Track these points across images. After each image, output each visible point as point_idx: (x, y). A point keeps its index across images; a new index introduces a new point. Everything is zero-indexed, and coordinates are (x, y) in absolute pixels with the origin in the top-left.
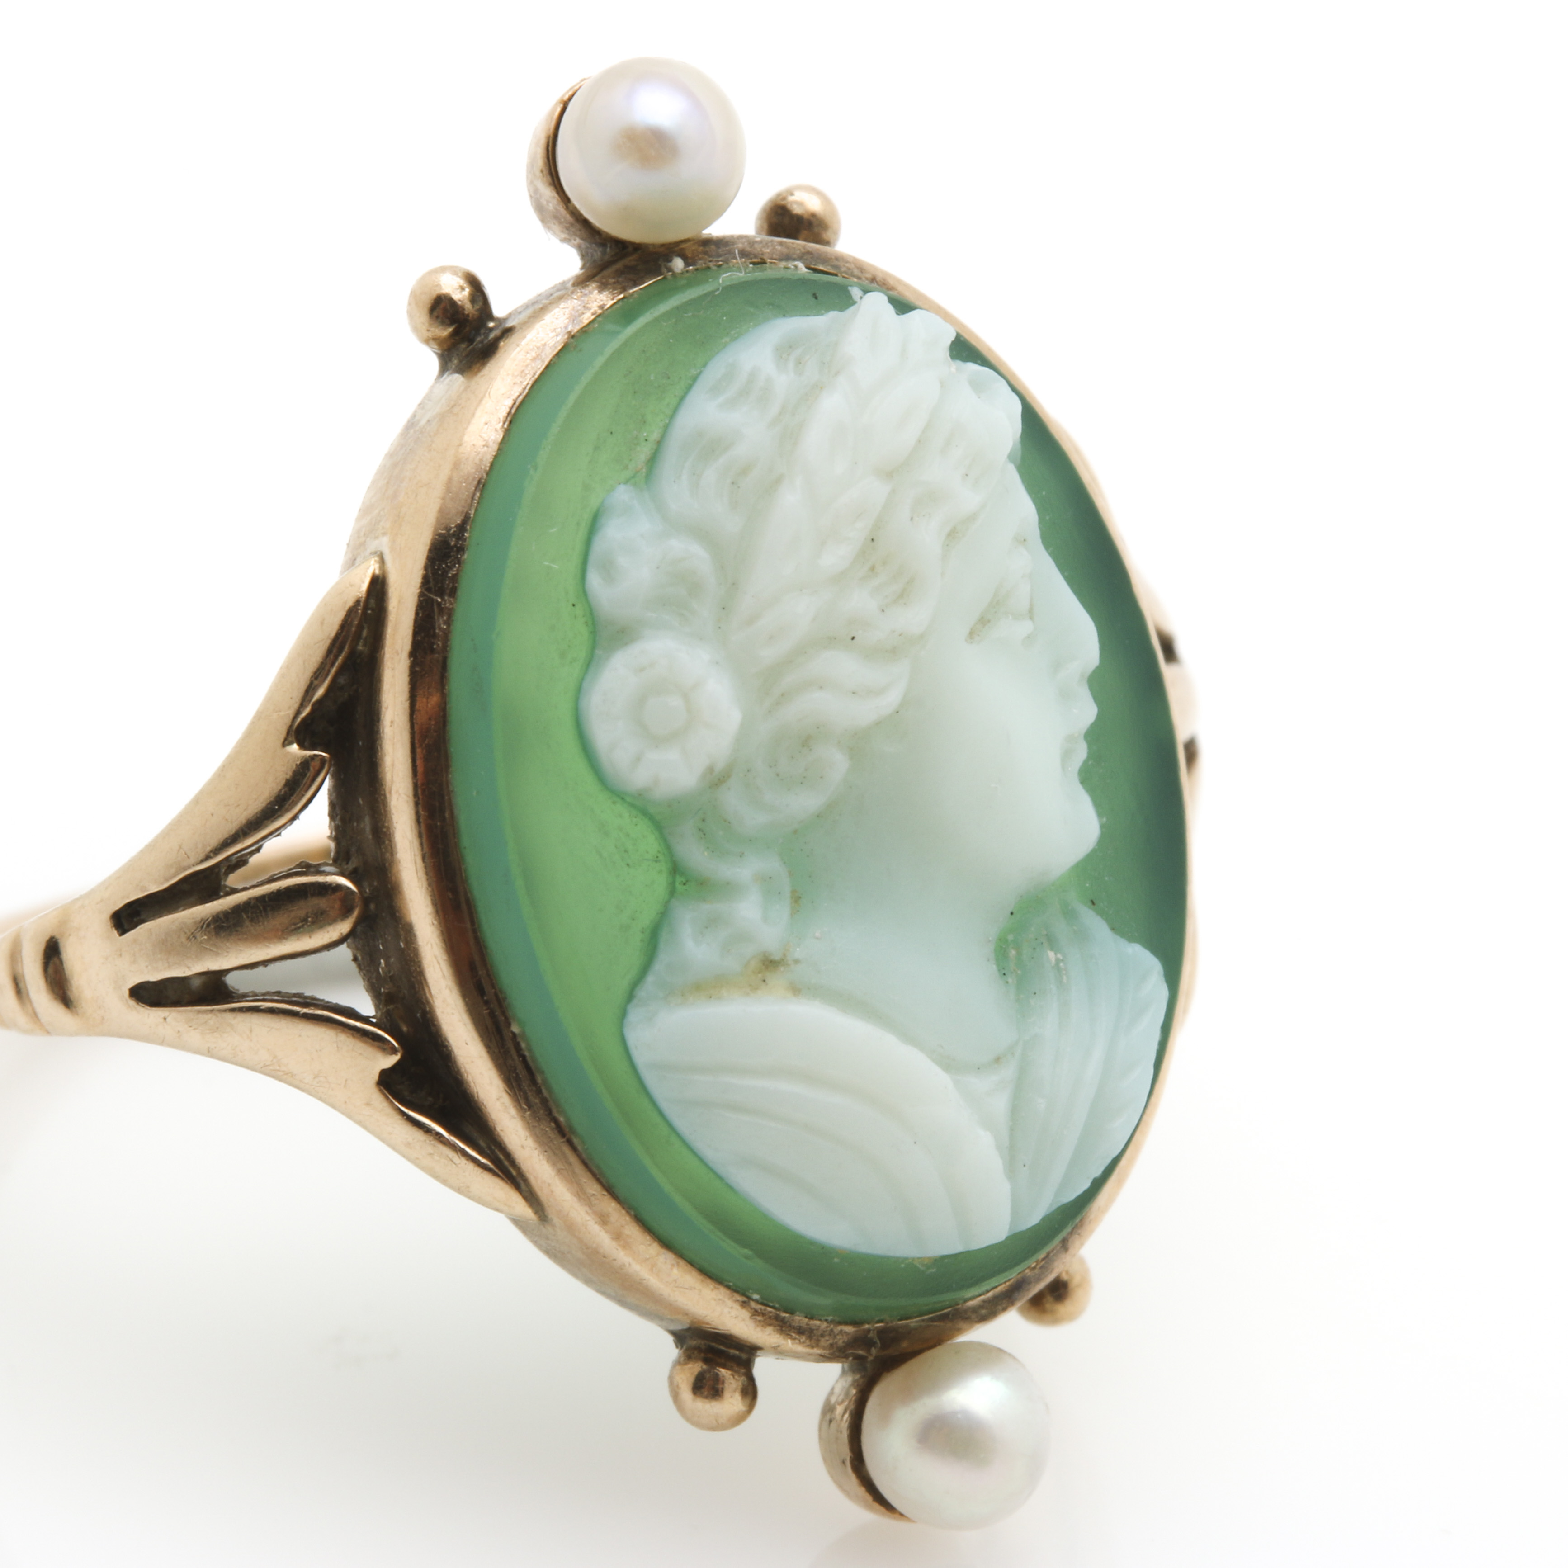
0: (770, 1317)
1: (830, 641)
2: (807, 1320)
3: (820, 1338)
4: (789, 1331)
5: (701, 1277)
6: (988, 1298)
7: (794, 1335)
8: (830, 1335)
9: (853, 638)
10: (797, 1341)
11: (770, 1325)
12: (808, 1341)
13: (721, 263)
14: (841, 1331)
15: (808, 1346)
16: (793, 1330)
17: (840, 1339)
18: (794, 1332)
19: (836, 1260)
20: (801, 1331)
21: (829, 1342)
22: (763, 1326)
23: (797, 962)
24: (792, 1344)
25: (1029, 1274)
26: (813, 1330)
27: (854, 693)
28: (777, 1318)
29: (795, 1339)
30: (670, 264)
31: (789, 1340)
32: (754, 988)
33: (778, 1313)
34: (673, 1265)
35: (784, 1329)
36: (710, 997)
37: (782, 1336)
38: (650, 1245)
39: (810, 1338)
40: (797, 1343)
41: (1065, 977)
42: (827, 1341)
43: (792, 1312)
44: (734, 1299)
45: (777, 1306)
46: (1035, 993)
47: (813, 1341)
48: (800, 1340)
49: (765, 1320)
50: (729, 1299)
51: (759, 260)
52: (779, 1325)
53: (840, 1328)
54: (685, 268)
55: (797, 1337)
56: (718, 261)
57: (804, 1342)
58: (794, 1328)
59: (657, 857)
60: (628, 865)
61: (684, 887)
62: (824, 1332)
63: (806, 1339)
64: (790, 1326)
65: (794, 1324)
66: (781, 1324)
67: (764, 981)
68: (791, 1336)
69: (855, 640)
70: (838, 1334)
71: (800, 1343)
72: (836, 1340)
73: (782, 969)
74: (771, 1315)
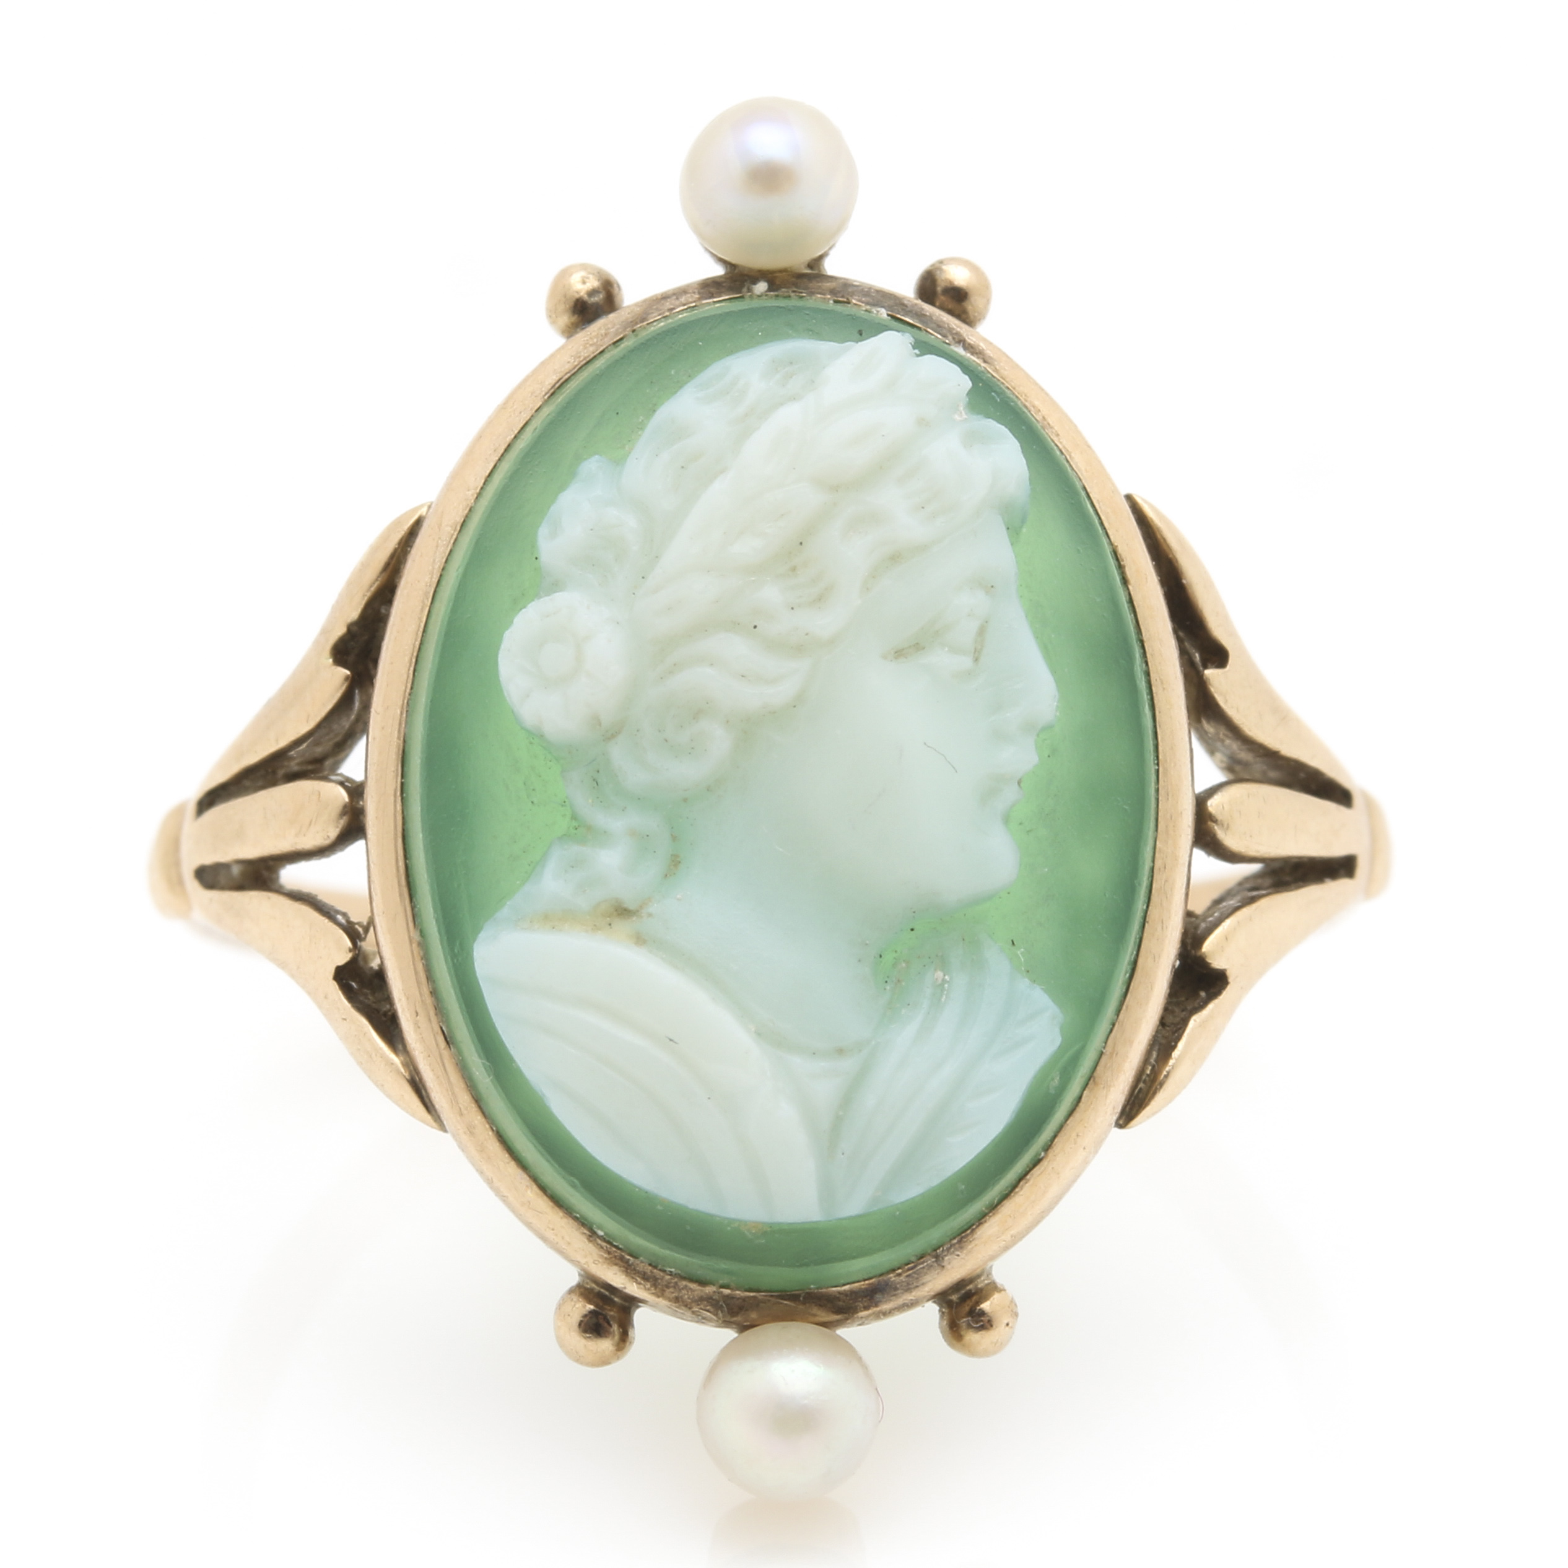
0: (615, 1257)
1: (734, 626)
2: (650, 1268)
3: (665, 1289)
4: (635, 1274)
5: (551, 1204)
6: (845, 1291)
7: (639, 1279)
8: (674, 1287)
9: (755, 627)
10: (642, 1286)
11: (616, 1264)
12: (653, 1289)
13: (804, 295)
14: (686, 1286)
15: (653, 1294)
16: (637, 1274)
17: (685, 1294)
18: (639, 1277)
19: (659, 1207)
20: (646, 1277)
21: (674, 1295)
22: (609, 1264)
23: (650, 915)
24: (638, 1288)
25: (893, 1279)
26: (658, 1279)
27: (743, 676)
28: (622, 1258)
29: (640, 1284)
30: (753, 286)
31: (634, 1284)
32: (596, 928)
33: (623, 1254)
34: (527, 1186)
35: (629, 1271)
36: (554, 928)
37: (627, 1278)
38: (508, 1163)
39: (655, 1285)
40: (641, 1288)
41: (944, 997)
42: (673, 1293)
43: (636, 1257)
44: (581, 1231)
45: (621, 1246)
46: (909, 1005)
47: (658, 1290)
48: (645, 1286)
49: (611, 1258)
50: (576, 1230)
51: (845, 300)
52: (624, 1267)
53: (684, 1283)
54: (766, 291)
55: (642, 1282)
56: (802, 293)
57: (649, 1289)
58: (639, 1272)
59: (565, 802)
60: (532, 802)
61: (575, 831)
62: (669, 1283)
63: (651, 1286)
64: (635, 1269)
65: (638, 1268)
66: (626, 1266)
67: (610, 925)
68: (636, 1280)
69: (756, 629)
70: (683, 1289)
71: (646, 1289)
72: (681, 1295)
73: (634, 918)
74: (616, 1254)
